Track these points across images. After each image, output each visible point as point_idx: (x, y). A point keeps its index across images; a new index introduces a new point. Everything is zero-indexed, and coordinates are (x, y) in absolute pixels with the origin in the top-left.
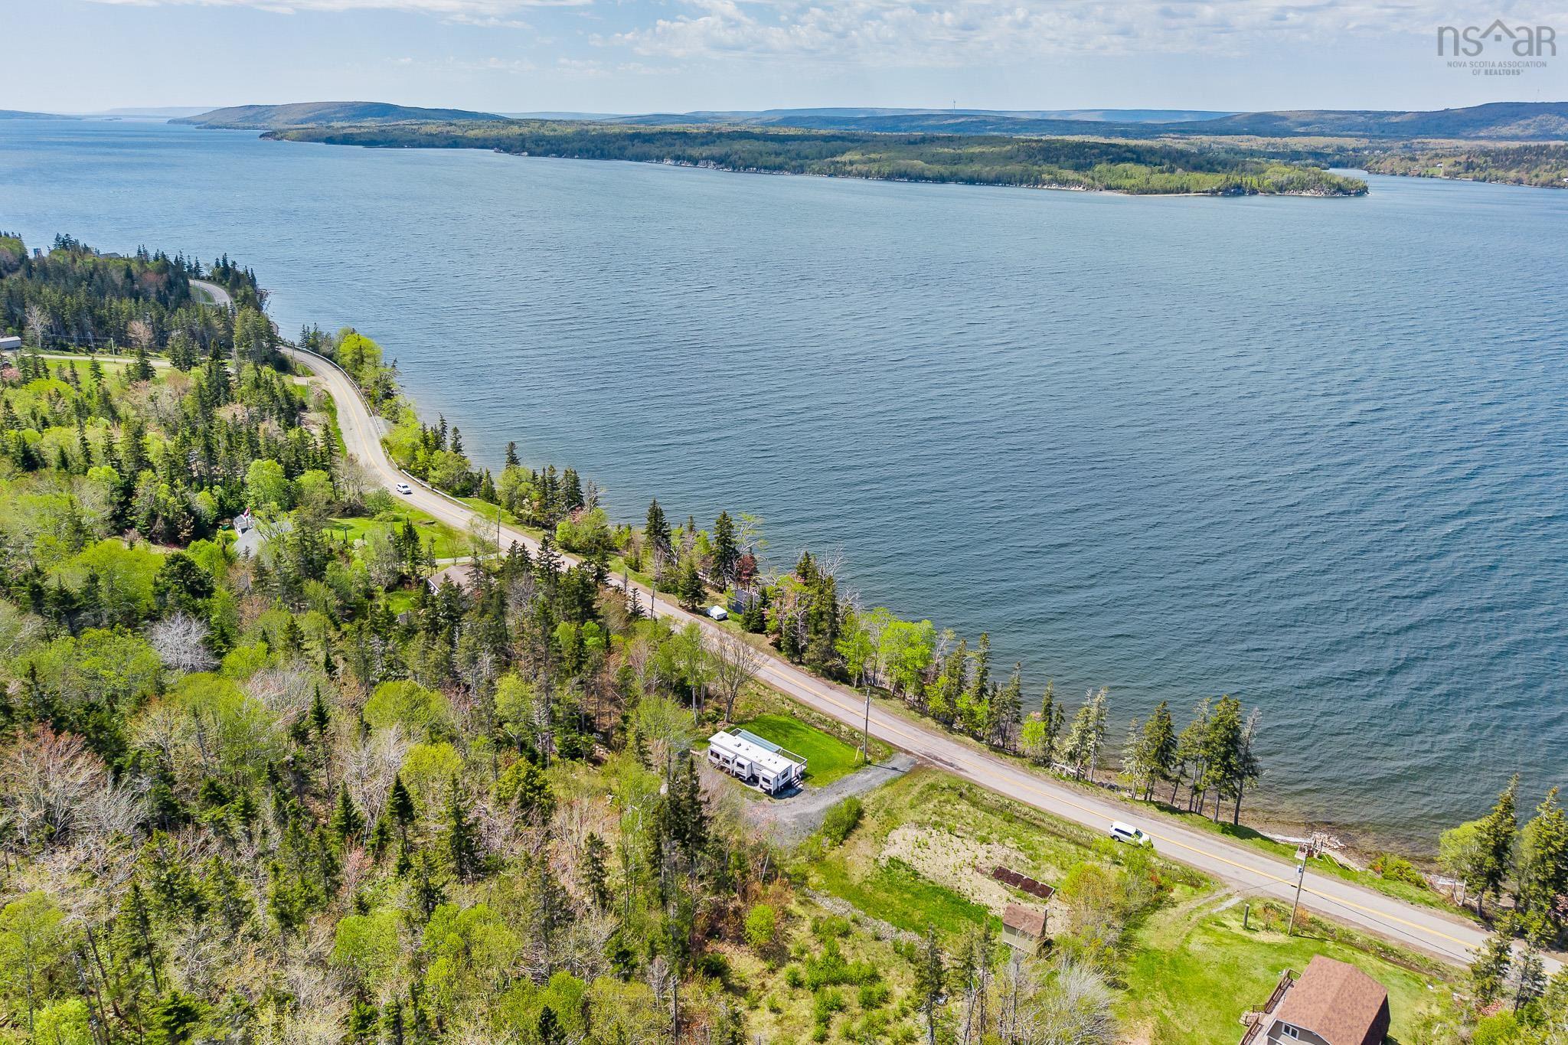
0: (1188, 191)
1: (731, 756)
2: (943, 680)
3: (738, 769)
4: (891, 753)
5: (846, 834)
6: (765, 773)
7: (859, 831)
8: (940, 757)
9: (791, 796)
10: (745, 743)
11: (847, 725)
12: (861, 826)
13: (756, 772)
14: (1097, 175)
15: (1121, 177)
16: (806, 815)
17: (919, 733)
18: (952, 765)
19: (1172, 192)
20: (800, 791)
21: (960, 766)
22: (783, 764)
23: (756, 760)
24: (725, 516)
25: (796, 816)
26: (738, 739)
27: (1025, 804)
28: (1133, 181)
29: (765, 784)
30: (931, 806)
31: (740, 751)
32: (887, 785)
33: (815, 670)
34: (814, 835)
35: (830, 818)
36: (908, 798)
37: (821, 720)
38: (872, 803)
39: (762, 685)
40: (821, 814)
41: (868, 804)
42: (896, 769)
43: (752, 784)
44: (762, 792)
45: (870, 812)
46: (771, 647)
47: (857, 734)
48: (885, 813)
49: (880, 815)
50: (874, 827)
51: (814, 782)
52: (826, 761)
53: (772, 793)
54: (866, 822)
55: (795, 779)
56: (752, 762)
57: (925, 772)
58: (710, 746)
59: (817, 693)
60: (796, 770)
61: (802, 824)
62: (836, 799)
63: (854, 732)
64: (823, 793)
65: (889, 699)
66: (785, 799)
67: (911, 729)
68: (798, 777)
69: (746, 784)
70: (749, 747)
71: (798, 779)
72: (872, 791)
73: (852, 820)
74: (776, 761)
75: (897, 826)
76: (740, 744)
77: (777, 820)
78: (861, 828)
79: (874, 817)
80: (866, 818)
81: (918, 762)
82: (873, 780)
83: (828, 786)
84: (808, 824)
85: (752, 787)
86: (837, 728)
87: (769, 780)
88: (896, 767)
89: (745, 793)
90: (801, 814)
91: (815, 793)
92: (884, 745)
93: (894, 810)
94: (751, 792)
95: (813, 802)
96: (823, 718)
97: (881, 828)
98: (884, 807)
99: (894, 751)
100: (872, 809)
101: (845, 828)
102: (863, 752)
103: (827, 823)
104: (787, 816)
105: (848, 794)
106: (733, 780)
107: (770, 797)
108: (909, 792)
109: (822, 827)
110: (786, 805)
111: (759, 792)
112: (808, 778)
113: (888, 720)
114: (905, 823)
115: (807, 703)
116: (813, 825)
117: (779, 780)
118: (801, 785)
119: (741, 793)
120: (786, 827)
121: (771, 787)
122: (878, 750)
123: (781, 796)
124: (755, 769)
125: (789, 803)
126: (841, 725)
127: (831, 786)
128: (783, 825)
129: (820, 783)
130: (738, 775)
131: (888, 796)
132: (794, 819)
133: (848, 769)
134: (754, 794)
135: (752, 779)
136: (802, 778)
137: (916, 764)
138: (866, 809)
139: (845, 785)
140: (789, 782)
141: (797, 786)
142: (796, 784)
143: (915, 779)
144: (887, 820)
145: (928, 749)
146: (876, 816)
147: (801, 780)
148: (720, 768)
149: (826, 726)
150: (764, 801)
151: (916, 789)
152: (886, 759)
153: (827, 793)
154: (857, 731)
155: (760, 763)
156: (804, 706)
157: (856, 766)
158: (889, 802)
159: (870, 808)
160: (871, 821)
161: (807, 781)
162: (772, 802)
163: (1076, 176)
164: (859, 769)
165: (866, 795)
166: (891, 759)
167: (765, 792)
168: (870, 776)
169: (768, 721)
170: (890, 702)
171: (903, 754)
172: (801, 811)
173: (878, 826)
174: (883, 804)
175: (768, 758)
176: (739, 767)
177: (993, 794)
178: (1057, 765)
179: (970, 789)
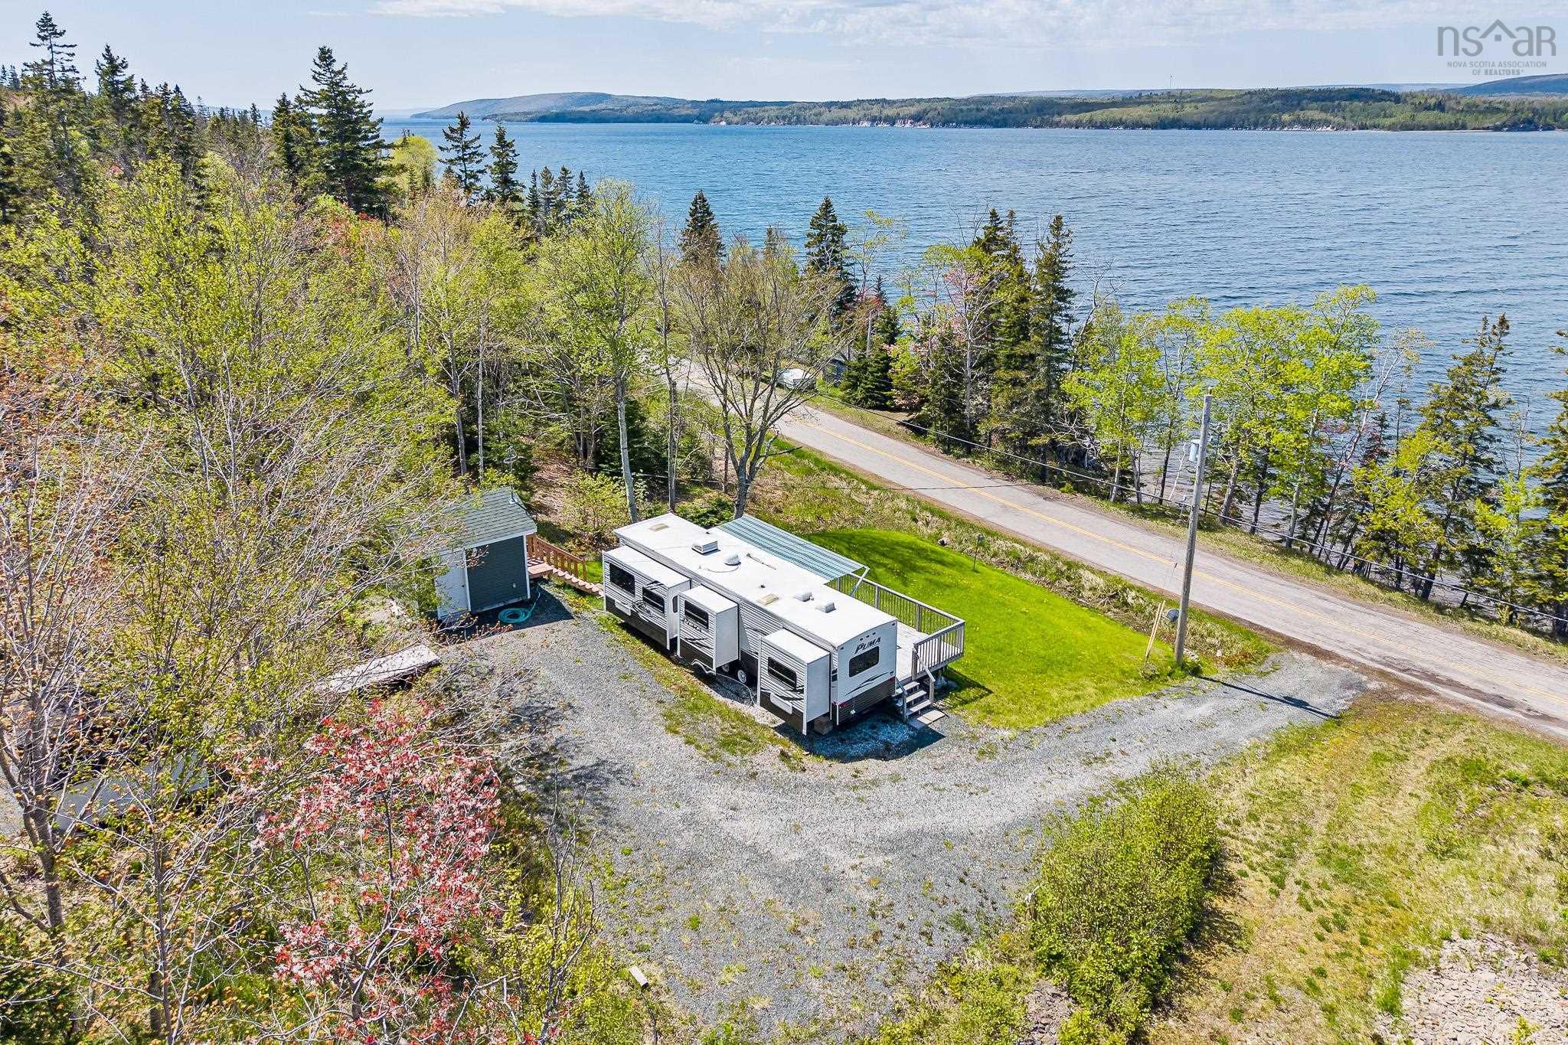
1: (669, 579)
3: (686, 631)
4: (1263, 653)
5: (1163, 984)
9: (886, 753)
10: (735, 546)
11: (1102, 573)
13: (754, 644)
14: (1348, 116)
15: (1378, 116)
19: (1445, 128)
20: (926, 737)
23: (755, 596)
24: (828, 205)
29: (776, 691)
30: (1523, 851)
31: (710, 567)
32: (1283, 748)
33: (1004, 463)
34: (977, 961)
35: (1069, 875)
36: (1403, 809)
37: (1019, 559)
38: (1253, 817)
39: (864, 482)
40: (1019, 843)
41: (1237, 823)
42: (1301, 704)
43: (737, 694)
44: (764, 727)
45: (1256, 859)
46: (900, 428)
47: (1133, 594)
48: (1327, 874)
49: (1313, 885)
50: (1301, 942)
51: (990, 712)
52: (1036, 648)
53: (804, 732)
54: (1249, 914)
55: (911, 692)
56: (741, 607)
57: (1415, 718)
58: (613, 553)
59: (1007, 503)
60: (915, 658)
61: (917, 890)
62: (1082, 782)
63: (1124, 589)
64: (1029, 752)
65: (1211, 531)
66: (858, 765)
67: (1306, 594)
68: (923, 682)
69: (713, 693)
70: (743, 559)
71: (922, 693)
72: (1236, 768)
73: (1184, 897)
74: (830, 609)
75: (1422, 949)
76: (711, 550)
77: (795, 856)
78: (1231, 944)
79: (1282, 886)
80: (1246, 892)
81: (1373, 685)
82: (1224, 729)
83: (1045, 730)
84: (950, 893)
85: (738, 705)
86: (1069, 578)
87: (792, 675)
88: (1298, 697)
89: (689, 719)
90: (918, 836)
91: (992, 754)
92: (1230, 628)
93: (1368, 862)
94: (717, 718)
95: (985, 790)
96: (1024, 552)
97: (1339, 950)
98: (1316, 842)
99: (1271, 646)
100: (1258, 844)
101: (1155, 943)
102: (1170, 639)
103: (1051, 900)
104: (849, 844)
105: (1134, 765)
106: (665, 671)
107: (794, 750)
108: (1389, 788)
109: (1027, 924)
110: (855, 788)
111: (754, 724)
112: (972, 692)
113: (1226, 569)
114: (1455, 936)
115: (978, 519)
116: (973, 902)
117: (835, 678)
118: (934, 715)
119: (668, 716)
120: (830, 899)
121: (802, 706)
122: (1214, 641)
123: (840, 748)
124: (748, 632)
125: (875, 783)
126: (1081, 571)
127: (1059, 731)
128: (816, 886)
129: (1014, 718)
130: (688, 656)
131: (1305, 792)
132: (879, 861)
133: (1121, 682)
134: (726, 725)
135: (741, 675)
136: (942, 693)
137: (1366, 690)
138: (1232, 845)
139: (1117, 735)
140: (883, 696)
141: (916, 714)
142: (914, 709)
143: (1392, 739)
144: (1355, 909)
145: (1390, 649)
146: (1289, 882)
147: (937, 698)
148: (633, 626)
149: (1034, 574)
150: (758, 759)
151: (1415, 775)
152: (1252, 668)
153: (1047, 755)
154: (1132, 588)
155: (769, 608)
156: (972, 526)
157: (1152, 677)
158: (1324, 818)
159: (1250, 842)
160: (1276, 911)
161: (965, 702)
162: (793, 769)
163: (1323, 116)
164: (1163, 688)
165: (1217, 782)
166: (1266, 667)
167: (779, 729)
168: (1208, 713)
169: (852, 536)
170: (1218, 535)
171: (1307, 658)
172: (925, 822)
173: (1321, 939)
174: (1303, 826)
175: (802, 593)
176: (692, 622)
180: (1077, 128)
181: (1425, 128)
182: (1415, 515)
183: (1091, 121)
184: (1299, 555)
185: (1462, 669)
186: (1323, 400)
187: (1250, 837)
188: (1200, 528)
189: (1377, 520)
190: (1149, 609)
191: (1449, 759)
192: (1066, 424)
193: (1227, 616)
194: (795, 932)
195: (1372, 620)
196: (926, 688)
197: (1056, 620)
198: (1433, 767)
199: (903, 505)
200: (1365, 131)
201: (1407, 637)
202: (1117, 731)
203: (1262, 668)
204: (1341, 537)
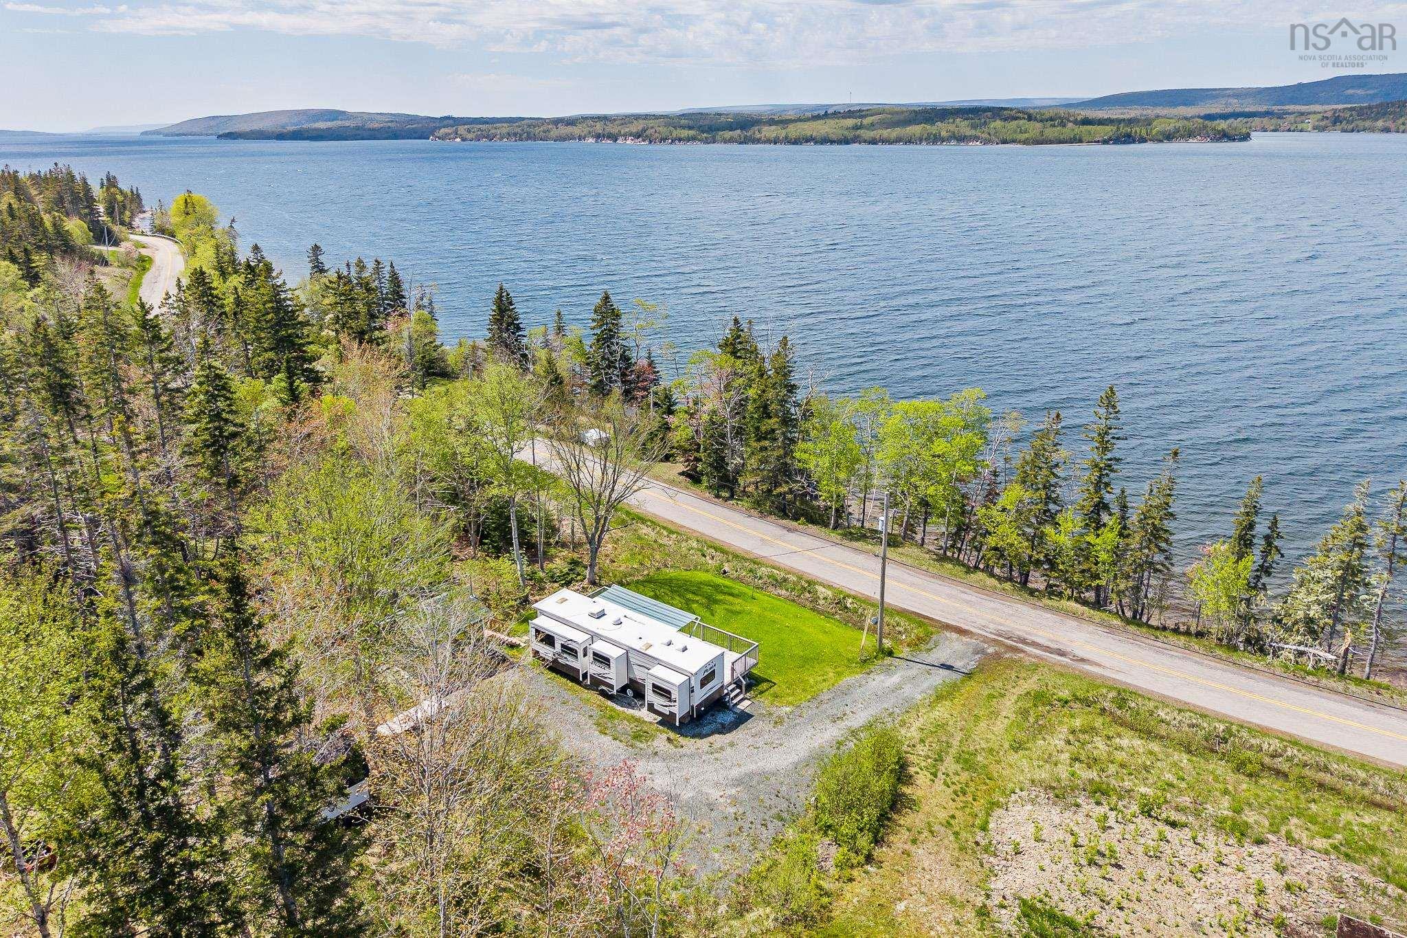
0: (1080, 141)
1: (580, 637)
2: (1012, 495)
3: (595, 669)
4: (929, 635)
5: (879, 831)
6: (661, 674)
7: (907, 819)
8: (1030, 638)
9: (724, 729)
10: (614, 611)
11: (829, 587)
12: (912, 804)
13: (638, 674)
14: (992, 132)
15: (1015, 132)
16: (764, 776)
17: (972, 596)
18: (1062, 653)
19: (1066, 143)
20: (744, 718)
21: (1081, 653)
22: (700, 654)
23: (638, 645)
24: (607, 298)
25: (738, 782)
26: (600, 603)
27: (1265, 732)
28: (1026, 135)
29: (658, 702)
30: (1057, 741)
31: (602, 627)
32: (940, 698)
33: (758, 504)
34: (791, 834)
35: (833, 786)
36: (1000, 726)
37: (776, 580)
38: (922, 741)
39: (664, 528)
40: (803, 772)
41: (914, 746)
42: (950, 668)
43: (629, 704)
44: (651, 723)
45: (923, 764)
46: (681, 477)
47: (850, 600)
48: (958, 767)
49: (951, 774)
50: (944, 803)
51: (777, 697)
52: (798, 651)
53: (677, 724)
54: (920, 793)
55: (732, 690)
56: (628, 651)
57: (1012, 669)
58: (535, 621)
59: (764, 537)
60: (733, 670)
61: (756, 804)
62: (832, 732)
63: (844, 598)
64: (801, 719)
65: (898, 546)
66: (711, 739)
67: (954, 590)
68: (738, 684)
69: (615, 705)
70: (623, 620)
71: (738, 691)
72: (914, 713)
73: (887, 788)
74: (685, 649)
75: (1001, 799)
76: (601, 615)
77: (691, 795)
78: (911, 809)
79: (936, 776)
80: (918, 782)
81: (991, 650)
82: (907, 690)
83: (808, 704)
84: (772, 803)
85: (630, 711)
86: (809, 592)
87: (669, 693)
88: (948, 663)
89: (609, 725)
90: (751, 775)
91: (781, 723)
92: (909, 620)
93: (979, 758)
94: (625, 722)
95: (781, 745)
96: (780, 575)
97: (962, 804)
98: (953, 751)
99: (934, 630)
100: (925, 756)
101: (875, 813)
102: (874, 631)
103: (824, 800)
104: (717, 785)
105: (859, 719)
106: (585, 696)
107: (672, 735)
108: (995, 714)
109: (812, 814)
110: (712, 753)
111: (644, 722)
112: (765, 686)
113: (906, 576)
114: (1017, 790)
115: (747, 552)
116: (784, 805)
117: (693, 691)
118: (747, 703)
119: (598, 724)
120: (713, 814)
121: (675, 710)
122: (901, 629)
123: (697, 730)
124: (634, 667)
125: (722, 749)
126: (817, 587)
127: (816, 703)
128: (705, 809)
129: (790, 699)
130: (596, 684)
131: (950, 723)
132: (733, 791)
133: (848, 667)
134: (632, 726)
135: (630, 693)
136: (749, 687)
137: (987, 654)
138: (912, 758)
139: (849, 701)
140: (717, 696)
141: (736, 704)
142: (735, 702)
143: (998, 684)
144: (971, 784)
145: (1001, 624)
146: (940, 774)
147: (747, 691)
148: (556, 668)
149: (787, 590)
150: (655, 743)
151: (1008, 706)
152: (923, 647)
153: (811, 720)
154: (849, 596)
155: (646, 652)
156: (743, 558)
157: (865, 661)
158: (959, 736)
159: (921, 756)
160: (933, 790)
161: (761, 692)
162: (676, 747)
163: (973, 132)
164: (872, 668)
165: (903, 724)
166: (931, 645)
167: (660, 723)
168: (898, 681)
169: (671, 580)
170: (900, 550)
171: (954, 635)
172: (752, 767)
173: (954, 800)
174: (948, 743)
175: (666, 641)
176: (598, 664)
177: (1180, 711)
178: (1286, 646)
179: (1121, 702)
180: (775, 143)
181: (1051, 142)
182: (1013, 538)
183: (786, 138)
184: (950, 560)
185: (1040, 633)
186: (958, 464)
187: (921, 753)
188: (889, 545)
189: (991, 541)
190: (860, 611)
191: (1028, 693)
192: (798, 478)
193: (908, 611)
194: (700, 832)
195: (992, 605)
196: (740, 688)
197: (807, 630)
198: (1020, 698)
199: (695, 544)
200: (1006, 145)
201: (1012, 615)
202: (849, 700)
203: (928, 647)
204: (975, 547)
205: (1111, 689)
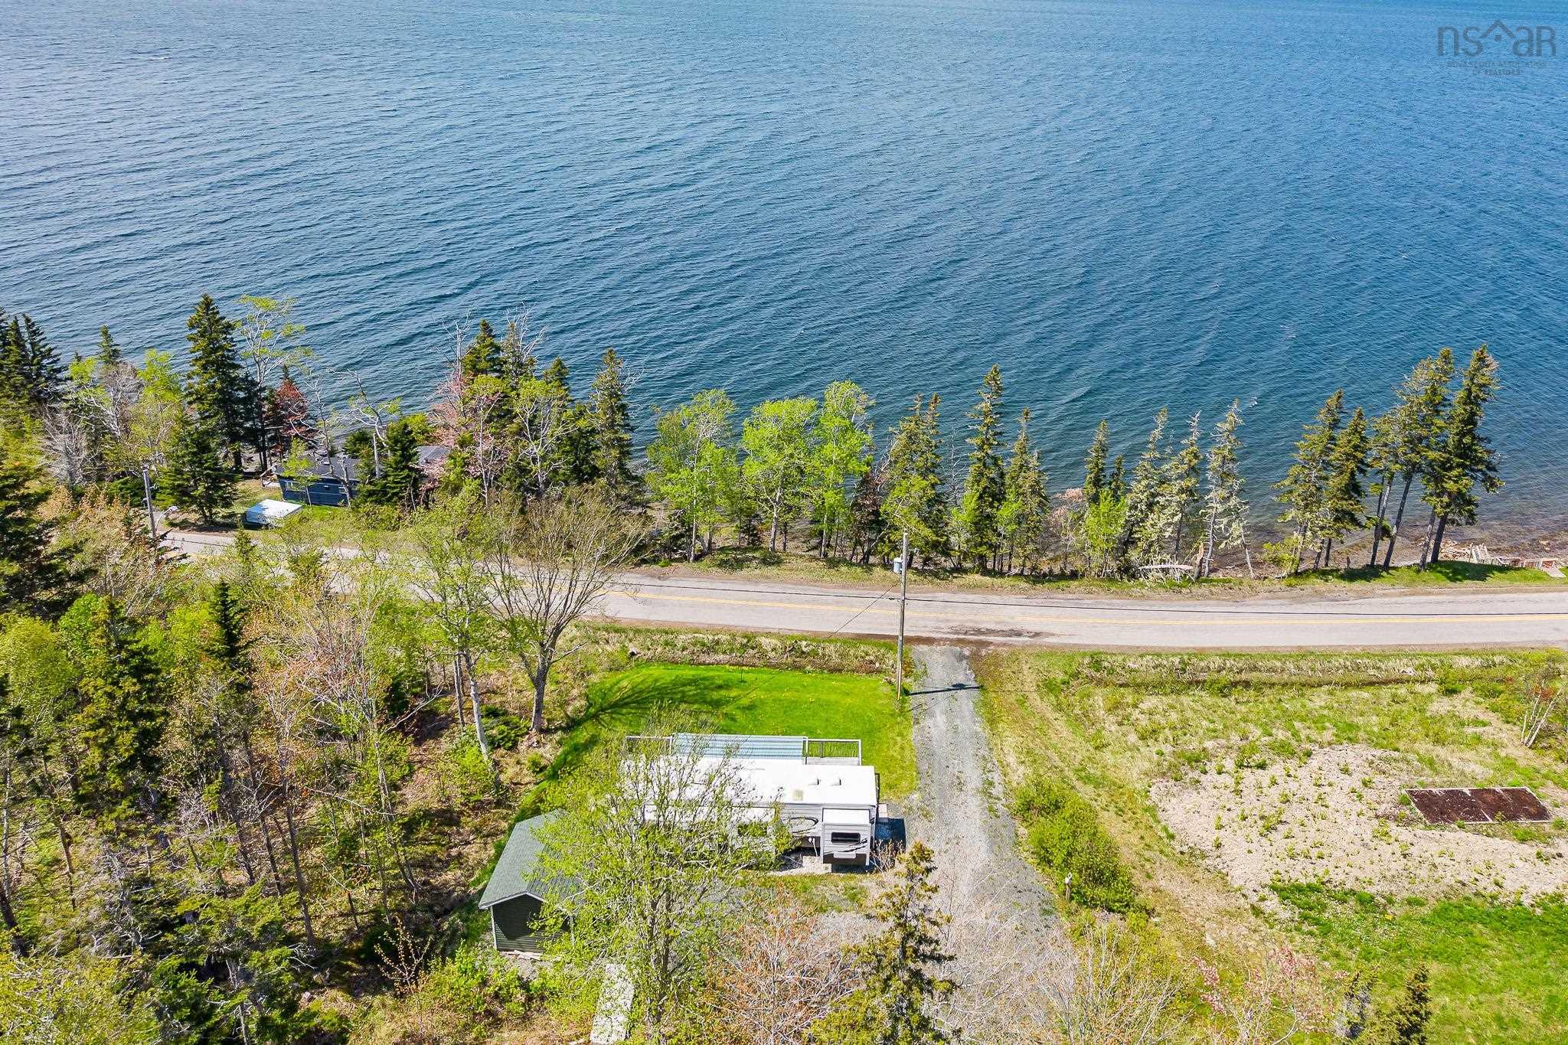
6: (837, 820)
11: (774, 635)
18: (1019, 634)
21: (1031, 628)
27: (1203, 653)
29: (839, 849)
32: (991, 722)
37: (706, 645)
47: (803, 644)
62: (973, 802)
63: (795, 642)
64: (936, 801)
75: (1148, 803)
86: (753, 648)
89: (816, 899)
94: (820, 887)
96: (707, 638)
97: (1133, 823)
114: (1147, 788)
115: (645, 622)
126: (758, 639)
134: (831, 888)
144: (1115, 799)
145: (947, 621)
153: (943, 797)
166: (920, 666)
171: (925, 648)
173: (1125, 822)
177: (1142, 656)
178: (1152, 567)
179: (1096, 664)
190: (820, 651)
191: (1038, 686)
198: (1040, 694)
201: (945, 607)
203: (922, 670)
205: (1084, 656)
